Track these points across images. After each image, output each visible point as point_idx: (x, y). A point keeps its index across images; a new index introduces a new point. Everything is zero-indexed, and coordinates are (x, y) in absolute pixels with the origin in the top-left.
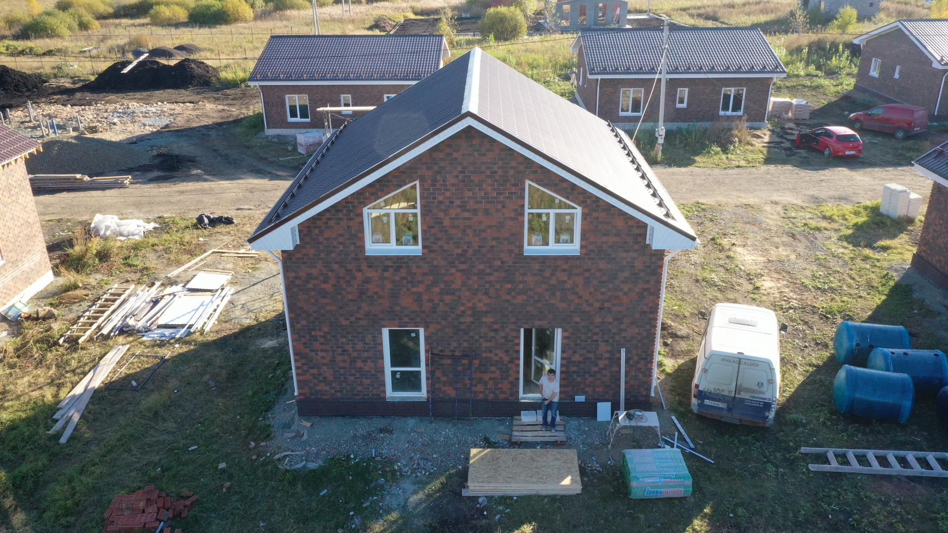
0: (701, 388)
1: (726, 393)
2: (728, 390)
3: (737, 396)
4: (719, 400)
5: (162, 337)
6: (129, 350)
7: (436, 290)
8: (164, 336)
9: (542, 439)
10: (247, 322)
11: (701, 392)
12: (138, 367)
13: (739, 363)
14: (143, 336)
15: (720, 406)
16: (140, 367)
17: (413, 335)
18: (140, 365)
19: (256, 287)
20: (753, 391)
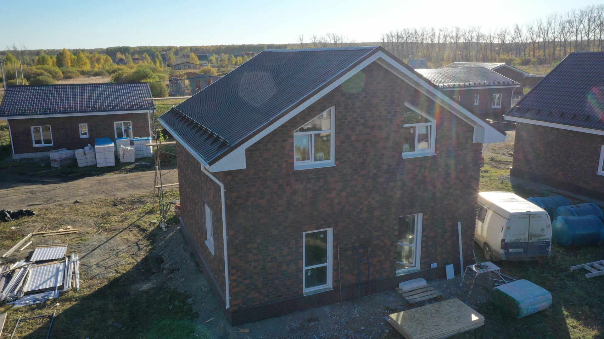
0: (506, 241)
1: (523, 241)
2: (524, 238)
3: (530, 241)
4: (518, 247)
5: (35, 301)
6: (8, 318)
7: (344, 194)
8: (38, 300)
9: (427, 298)
10: (112, 275)
11: (506, 244)
12: (29, 329)
13: (529, 218)
14: (14, 304)
15: (519, 251)
16: (32, 329)
17: (322, 236)
18: (30, 327)
19: (95, 251)
20: (539, 235)
